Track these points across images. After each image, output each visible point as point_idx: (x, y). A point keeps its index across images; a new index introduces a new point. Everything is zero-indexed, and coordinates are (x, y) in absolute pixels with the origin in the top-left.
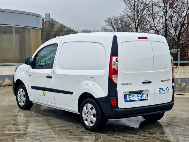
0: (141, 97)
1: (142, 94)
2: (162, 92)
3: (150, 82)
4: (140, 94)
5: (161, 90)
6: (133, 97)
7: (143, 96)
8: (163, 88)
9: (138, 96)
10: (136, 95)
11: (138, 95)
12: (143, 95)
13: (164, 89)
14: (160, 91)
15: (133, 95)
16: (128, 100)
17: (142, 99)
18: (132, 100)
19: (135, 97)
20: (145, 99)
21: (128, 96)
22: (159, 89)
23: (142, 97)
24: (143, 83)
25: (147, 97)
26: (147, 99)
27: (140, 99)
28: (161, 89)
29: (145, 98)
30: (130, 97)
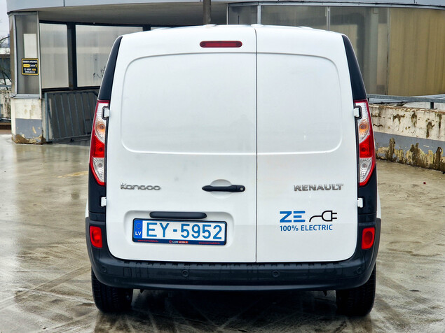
0: (198, 232)
1: (201, 225)
2: (292, 224)
3: (237, 189)
4: (192, 224)
5: (291, 217)
6: (164, 229)
7: (204, 231)
8: (304, 212)
9: (185, 227)
10: (177, 225)
11: (183, 225)
12: (206, 228)
13: (305, 217)
14: (282, 221)
15: (164, 223)
16: (145, 236)
17: (201, 238)
18: (160, 237)
19: (174, 230)
20: (211, 239)
21: (145, 223)
22: (281, 213)
23: (202, 234)
24: (208, 189)
25: (222, 235)
26: (224, 243)
27: (190, 238)
28: (289, 213)
29: (215, 237)
30: (151, 227)
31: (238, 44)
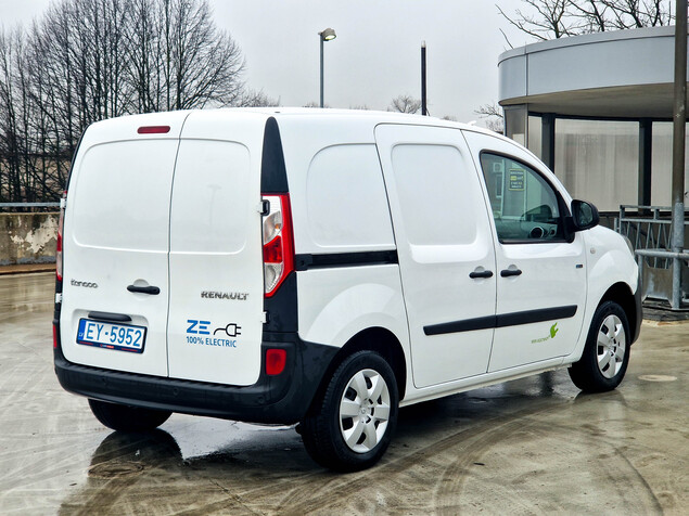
0: (123, 337)
1: (126, 328)
2: (198, 335)
3: (154, 291)
4: (120, 327)
5: (196, 328)
6: (99, 331)
7: (128, 336)
8: (209, 323)
9: (115, 331)
10: (108, 328)
11: (113, 328)
12: (130, 333)
13: (210, 329)
14: (189, 331)
15: (100, 325)
16: (85, 339)
17: (124, 344)
18: (95, 340)
19: (104, 334)
20: (131, 346)
21: (88, 323)
22: (189, 321)
23: (125, 339)
24: (132, 289)
25: (140, 342)
26: (141, 351)
27: (116, 343)
28: (195, 323)
29: (135, 344)
30: (92, 328)
31: (166, 129)
